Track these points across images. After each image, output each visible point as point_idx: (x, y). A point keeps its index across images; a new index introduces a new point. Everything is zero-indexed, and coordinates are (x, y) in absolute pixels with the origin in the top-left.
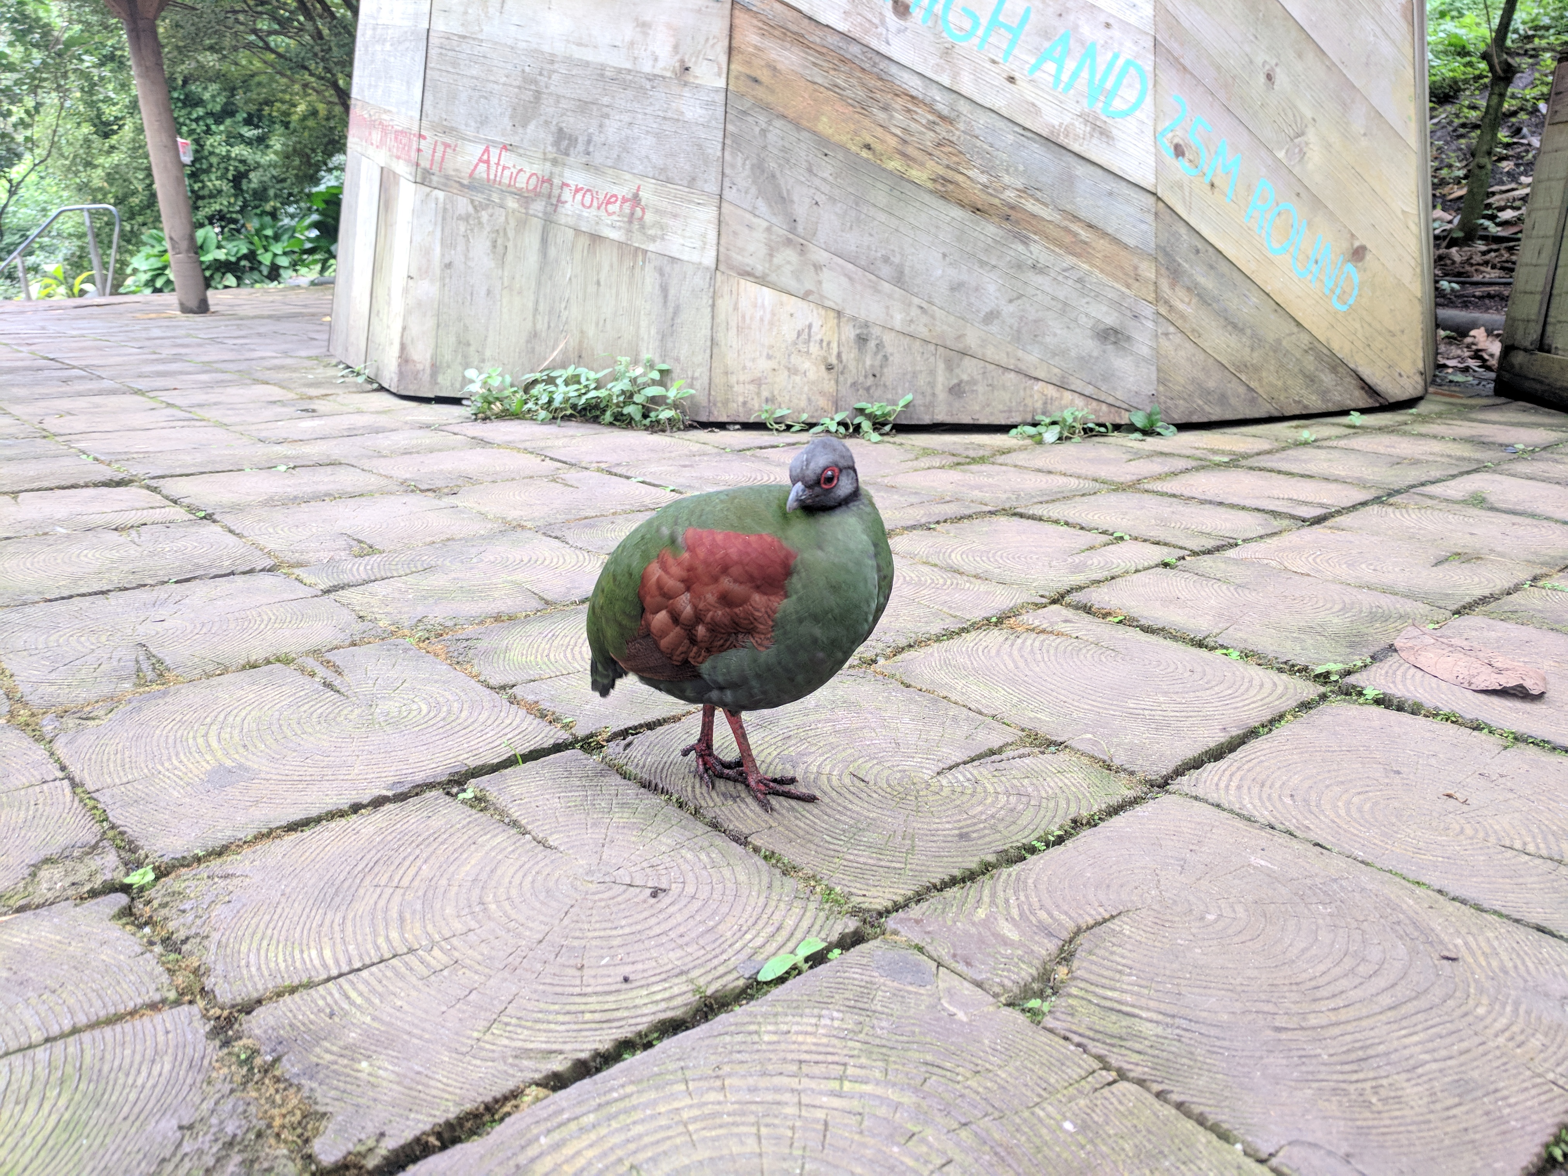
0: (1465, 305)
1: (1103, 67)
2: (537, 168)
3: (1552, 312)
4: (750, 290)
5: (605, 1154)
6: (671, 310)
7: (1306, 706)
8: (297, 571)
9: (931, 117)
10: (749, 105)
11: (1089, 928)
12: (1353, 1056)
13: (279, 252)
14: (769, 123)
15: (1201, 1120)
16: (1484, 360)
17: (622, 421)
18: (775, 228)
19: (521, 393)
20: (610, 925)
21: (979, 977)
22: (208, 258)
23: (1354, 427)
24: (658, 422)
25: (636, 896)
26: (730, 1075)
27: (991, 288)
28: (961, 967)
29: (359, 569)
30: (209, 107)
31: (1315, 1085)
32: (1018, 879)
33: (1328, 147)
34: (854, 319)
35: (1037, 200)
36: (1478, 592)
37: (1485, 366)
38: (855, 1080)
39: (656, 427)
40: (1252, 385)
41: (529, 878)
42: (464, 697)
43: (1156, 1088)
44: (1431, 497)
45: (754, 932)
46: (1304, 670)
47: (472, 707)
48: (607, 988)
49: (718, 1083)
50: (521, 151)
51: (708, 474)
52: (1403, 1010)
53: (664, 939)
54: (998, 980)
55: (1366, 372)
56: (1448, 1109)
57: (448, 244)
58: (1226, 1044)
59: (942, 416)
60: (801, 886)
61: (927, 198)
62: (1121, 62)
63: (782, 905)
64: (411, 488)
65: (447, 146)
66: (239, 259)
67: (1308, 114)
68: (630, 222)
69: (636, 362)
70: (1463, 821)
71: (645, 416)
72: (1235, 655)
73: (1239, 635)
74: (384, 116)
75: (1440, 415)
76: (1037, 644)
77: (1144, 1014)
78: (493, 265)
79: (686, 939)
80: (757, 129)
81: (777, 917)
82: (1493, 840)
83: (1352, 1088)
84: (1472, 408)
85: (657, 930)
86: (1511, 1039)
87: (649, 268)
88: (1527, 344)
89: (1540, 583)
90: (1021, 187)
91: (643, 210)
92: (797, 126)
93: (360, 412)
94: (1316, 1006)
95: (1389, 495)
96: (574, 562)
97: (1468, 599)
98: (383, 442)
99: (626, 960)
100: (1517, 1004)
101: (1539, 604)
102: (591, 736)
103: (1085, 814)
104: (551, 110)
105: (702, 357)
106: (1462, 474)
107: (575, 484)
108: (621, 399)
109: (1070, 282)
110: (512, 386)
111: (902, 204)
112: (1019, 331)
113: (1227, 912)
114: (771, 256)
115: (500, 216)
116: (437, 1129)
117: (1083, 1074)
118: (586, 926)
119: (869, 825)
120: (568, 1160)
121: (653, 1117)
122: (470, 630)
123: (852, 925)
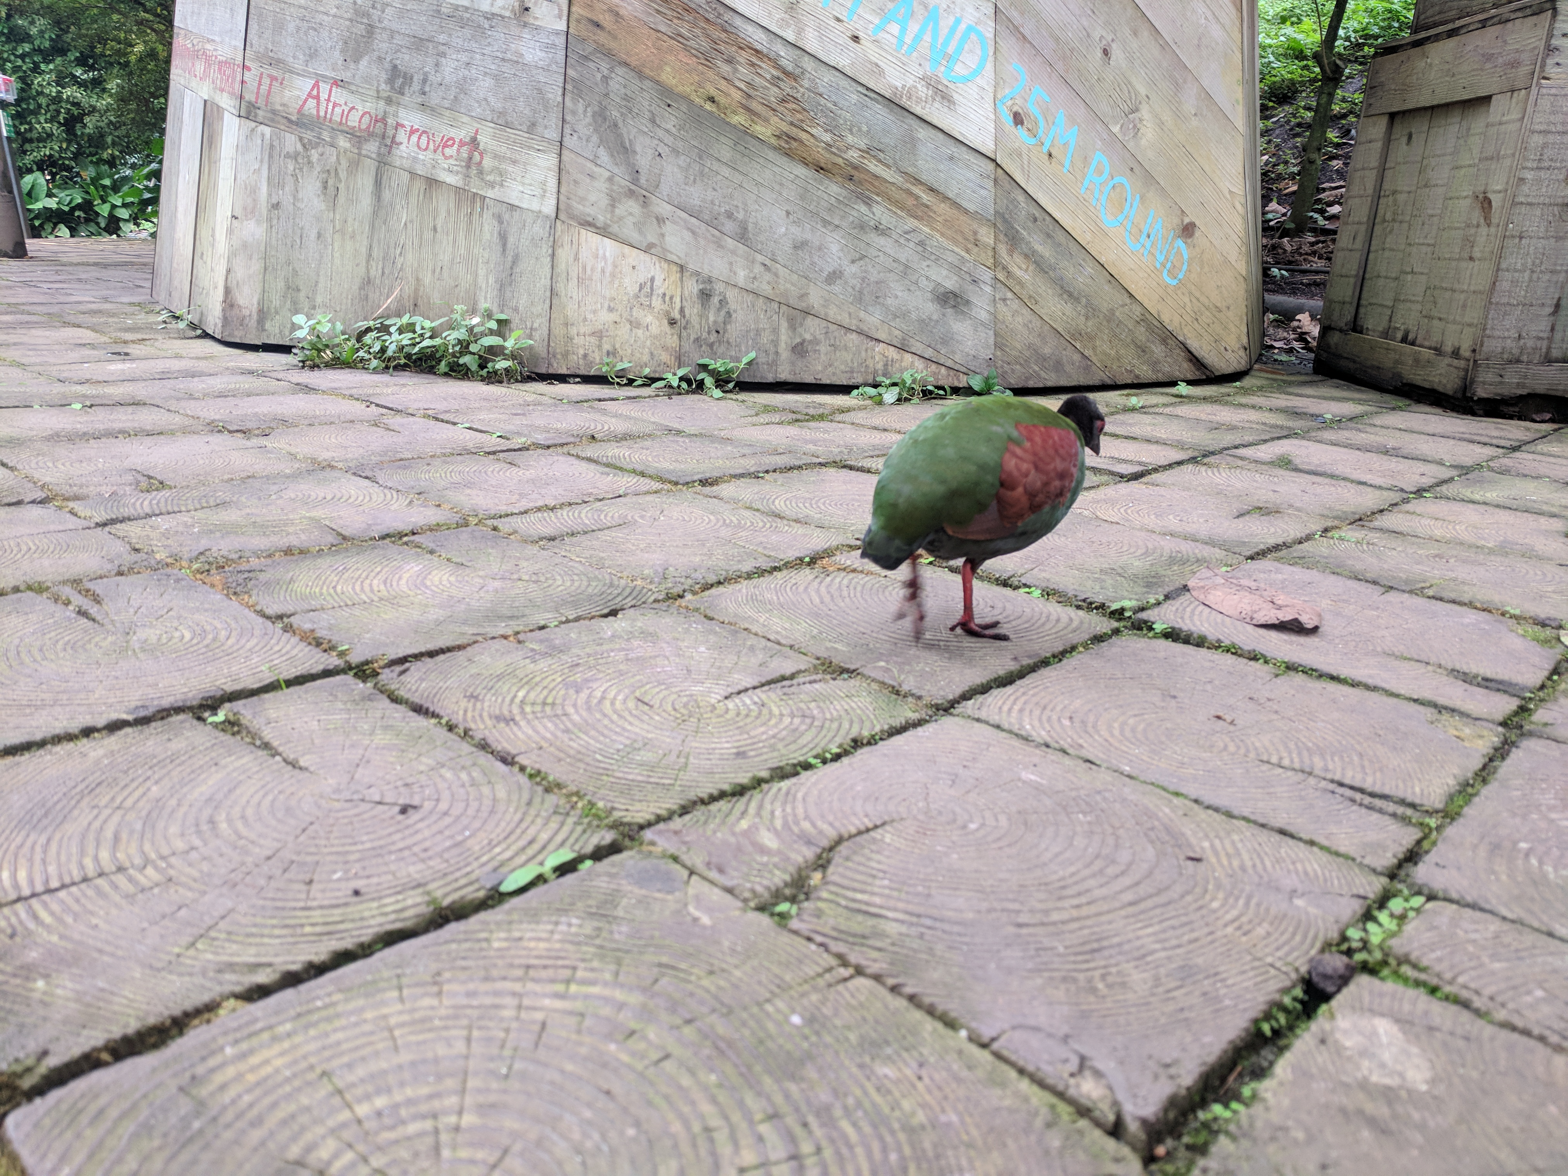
0: (1294, 292)
1: (946, 31)
2: (369, 106)
3: (1365, 295)
4: (591, 240)
5: (295, 1062)
6: (510, 259)
7: (1098, 639)
8: (71, 504)
9: (775, 73)
10: (590, 49)
11: (851, 837)
12: (1088, 947)
13: (119, 203)
14: (611, 70)
15: (931, 1011)
16: (1307, 342)
17: (457, 371)
18: (617, 179)
19: (353, 341)
20: (350, 841)
21: (729, 883)
22: (38, 206)
23: (1181, 396)
24: (495, 372)
25: (384, 812)
26: (449, 981)
27: (834, 248)
28: (713, 875)
29: (145, 503)
30: (37, 43)
31: (1046, 974)
32: (788, 793)
33: (1161, 124)
34: (697, 274)
35: (880, 161)
36: (1272, 541)
37: (1308, 348)
38: (584, 982)
39: (493, 378)
40: (1086, 353)
41: (270, 797)
42: (233, 625)
43: (891, 982)
44: (1242, 458)
45: (504, 846)
46: (1102, 607)
47: (241, 635)
48: (334, 902)
49: (435, 989)
50: (354, 88)
51: (540, 422)
52: (1142, 906)
53: (406, 853)
54: (748, 885)
55: (1194, 345)
56: (1168, 991)
57: (275, 183)
58: (966, 939)
59: (785, 374)
60: (562, 801)
61: (771, 155)
62: (963, 26)
63: (539, 821)
64: (217, 428)
65: (273, 78)
66: (73, 209)
67: (1143, 91)
68: (468, 167)
69: (473, 312)
70: (1227, 739)
71: (482, 367)
72: (1037, 593)
73: (1044, 575)
74: (208, 46)
75: (1261, 388)
76: (845, 582)
77: (890, 914)
78: (323, 207)
79: (430, 853)
80: (599, 76)
81: (531, 832)
82: (1252, 755)
83: (1081, 976)
84: (1290, 384)
85: (401, 845)
86: (1239, 928)
87: (487, 215)
88: (1342, 324)
89: (1329, 534)
90: (864, 147)
91: (481, 154)
92: (640, 75)
93: (178, 357)
94: (1060, 904)
95: (1204, 456)
96: (380, 500)
97: (1262, 547)
98: (197, 385)
99: (361, 873)
100: (1249, 898)
101: (1325, 551)
102: (367, 663)
103: (866, 733)
104: (384, 46)
105: (541, 308)
106: (1273, 439)
107: (397, 428)
108: (457, 348)
109: (911, 245)
110: (343, 333)
111: (746, 159)
112: (861, 292)
113: (990, 821)
114: (613, 206)
115: (332, 156)
116: (112, 1044)
117: (820, 970)
118: (323, 842)
119: (645, 745)
120: (252, 1069)
121: (356, 1024)
122: (254, 562)
123: (608, 837)
